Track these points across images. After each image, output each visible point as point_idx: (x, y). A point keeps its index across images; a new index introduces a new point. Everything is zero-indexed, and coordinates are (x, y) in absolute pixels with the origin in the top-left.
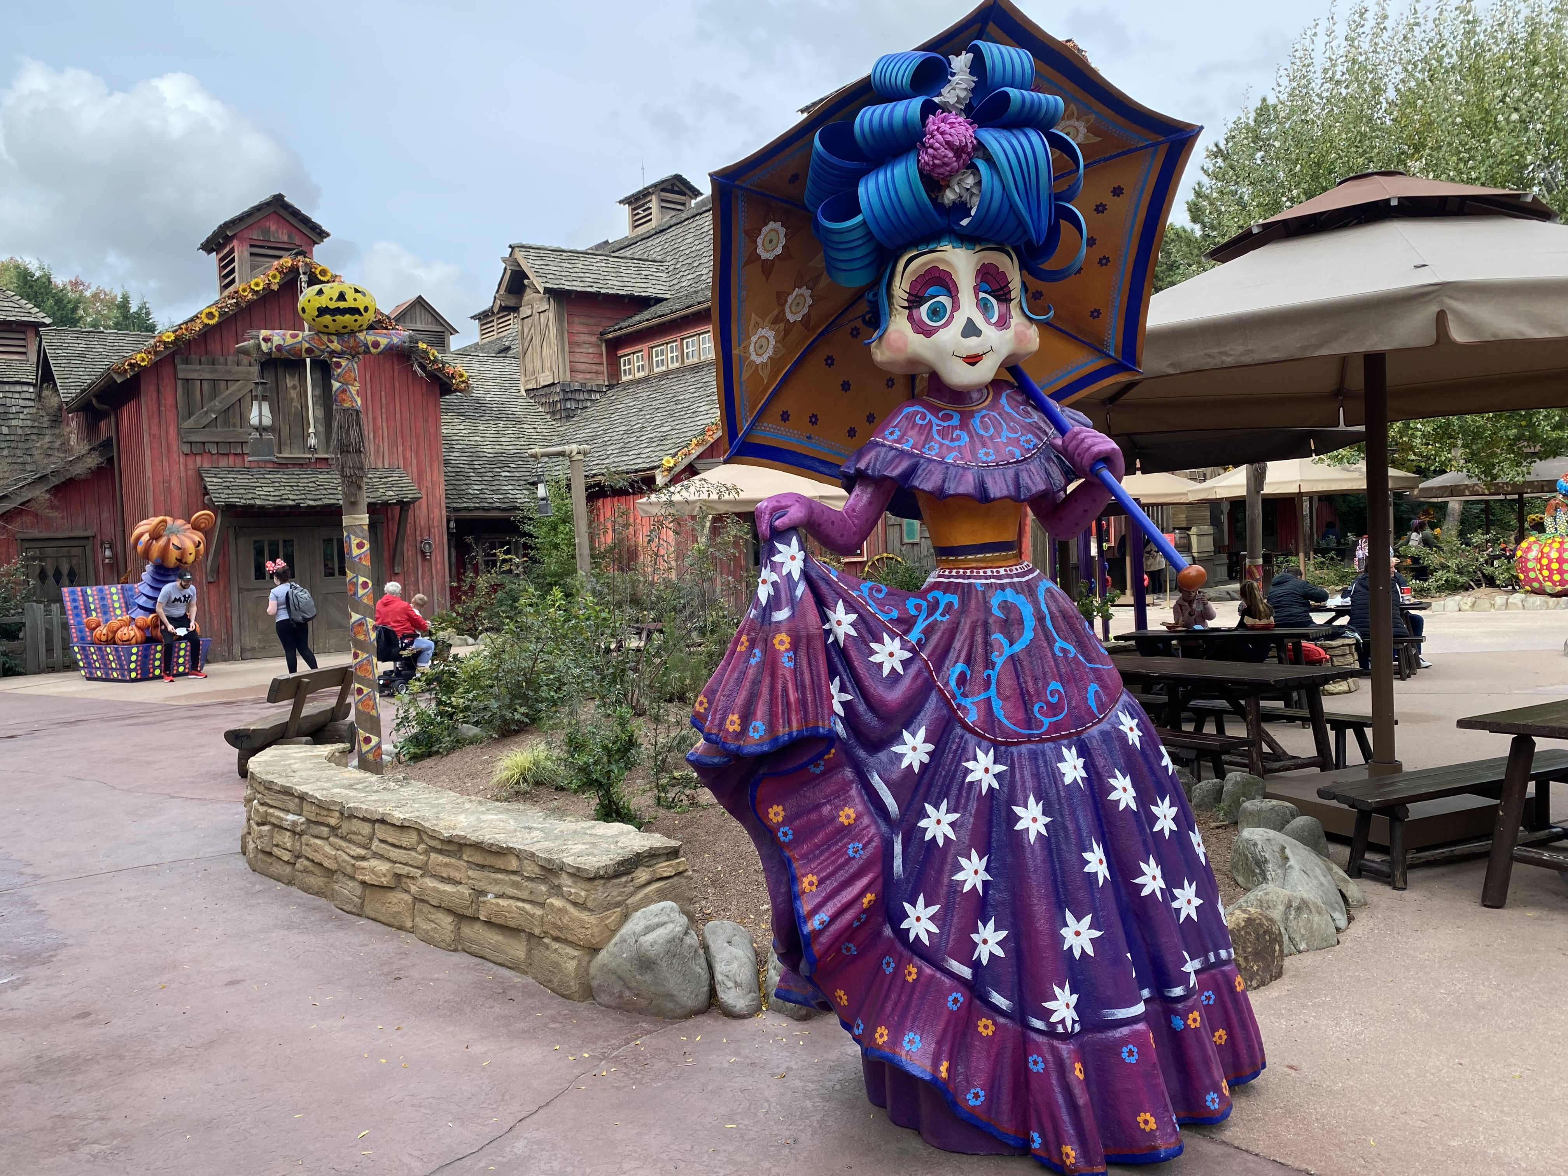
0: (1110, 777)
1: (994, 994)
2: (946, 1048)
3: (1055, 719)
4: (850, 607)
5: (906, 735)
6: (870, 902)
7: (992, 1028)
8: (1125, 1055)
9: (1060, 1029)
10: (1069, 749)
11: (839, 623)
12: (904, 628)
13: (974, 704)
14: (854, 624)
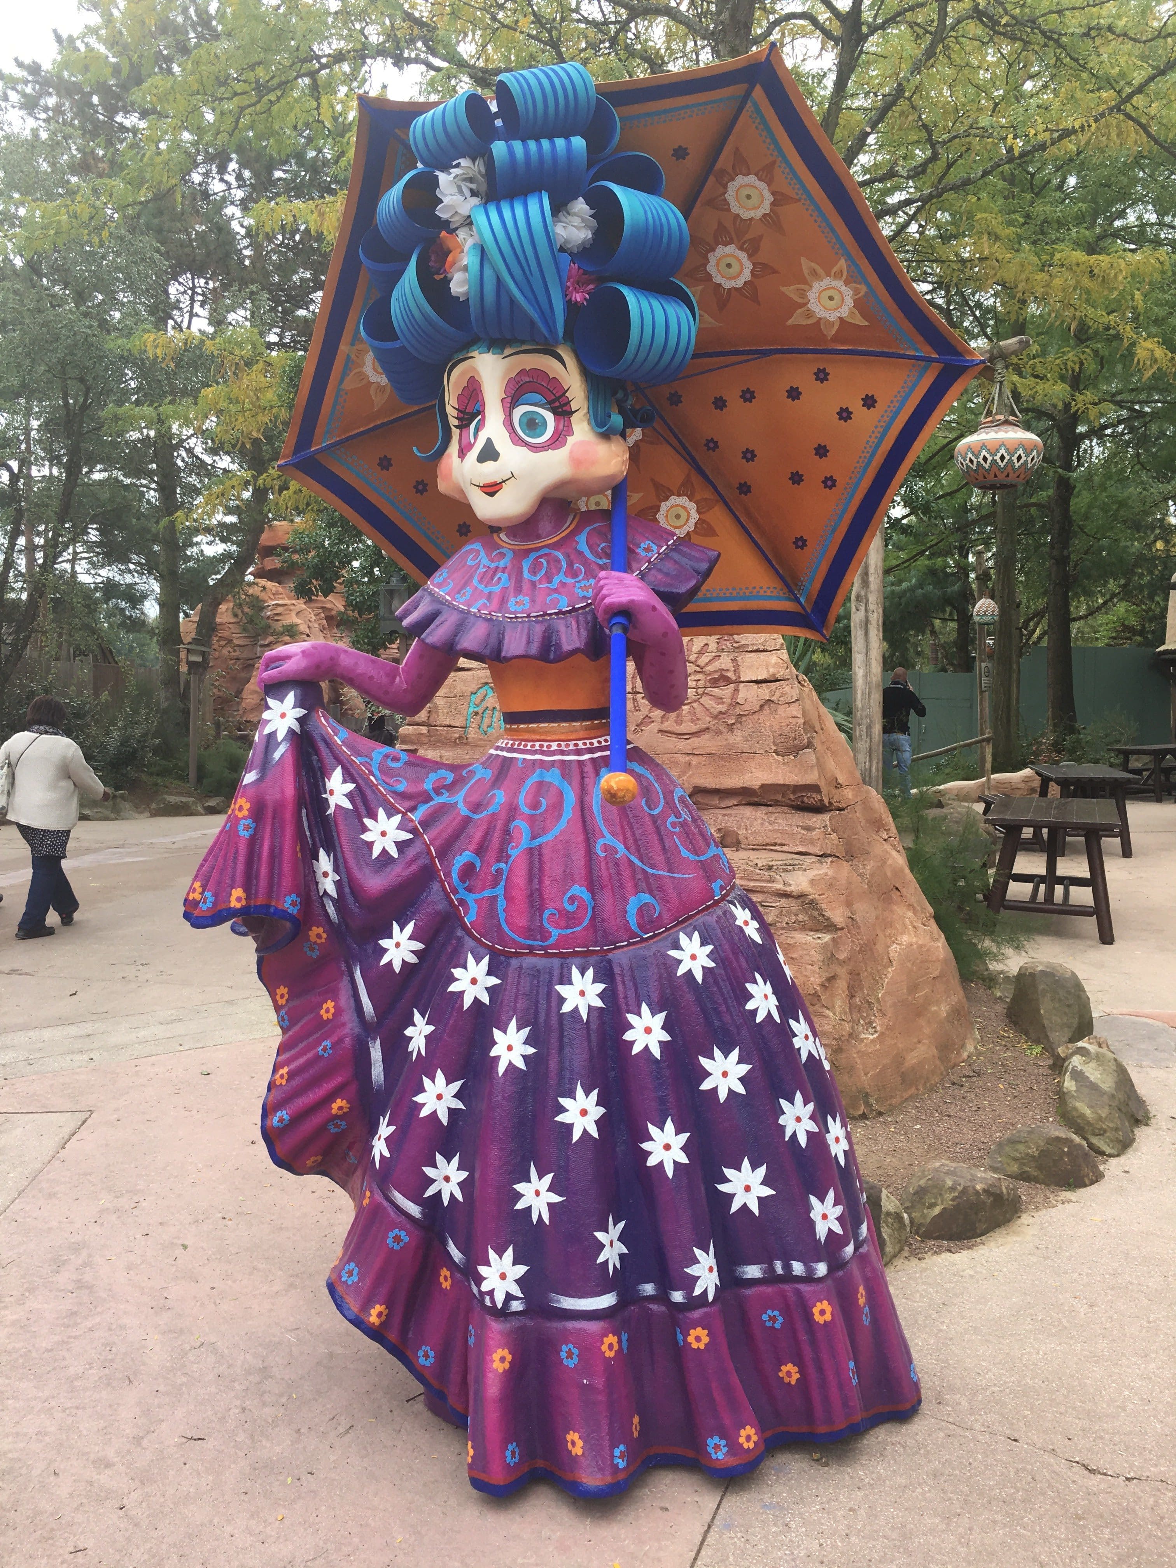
0: (631, 1012)
5: (395, 927)
6: (340, 1108)
7: (449, 1281)
9: (489, 1301)
10: (583, 970)
11: (332, 792)
12: (409, 804)
13: (476, 901)
14: (349, 796)
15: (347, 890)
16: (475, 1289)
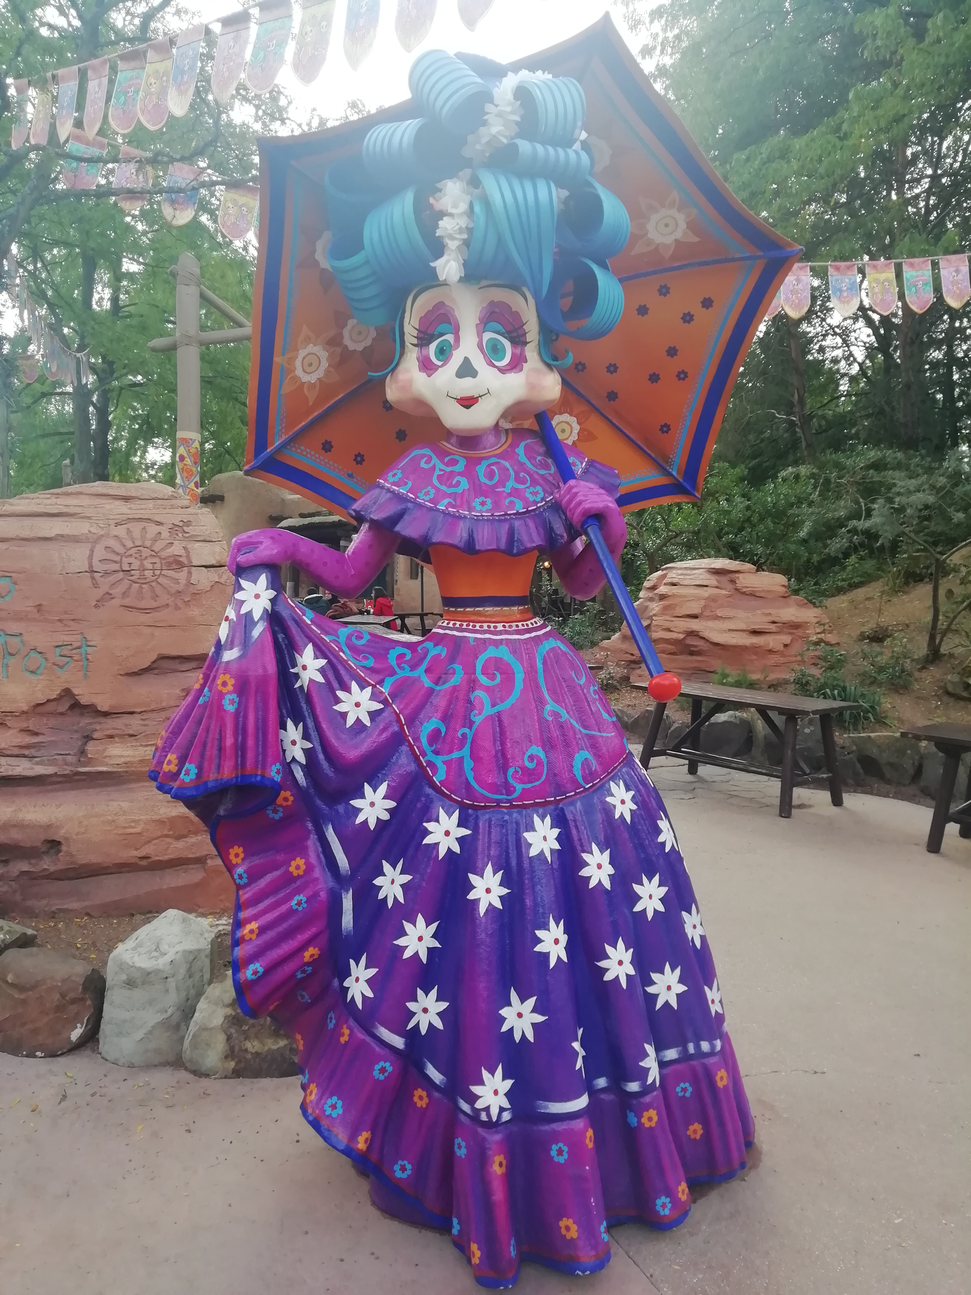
0: (584, 852)
1: (430, 1067)
2: (368, 1119)
3: (529, 786)
4: (320, 652)
5: (367, 788)
6: (312, 956)
7: (426, 1100)
8: (554, 1153)
9: (484, 1117)
10: (543, 818)
11: (304, 668)
12: (379, 677)
13: (445, 763)
14: (322, 671)
15: (321, 756)
16: (465, 1107)
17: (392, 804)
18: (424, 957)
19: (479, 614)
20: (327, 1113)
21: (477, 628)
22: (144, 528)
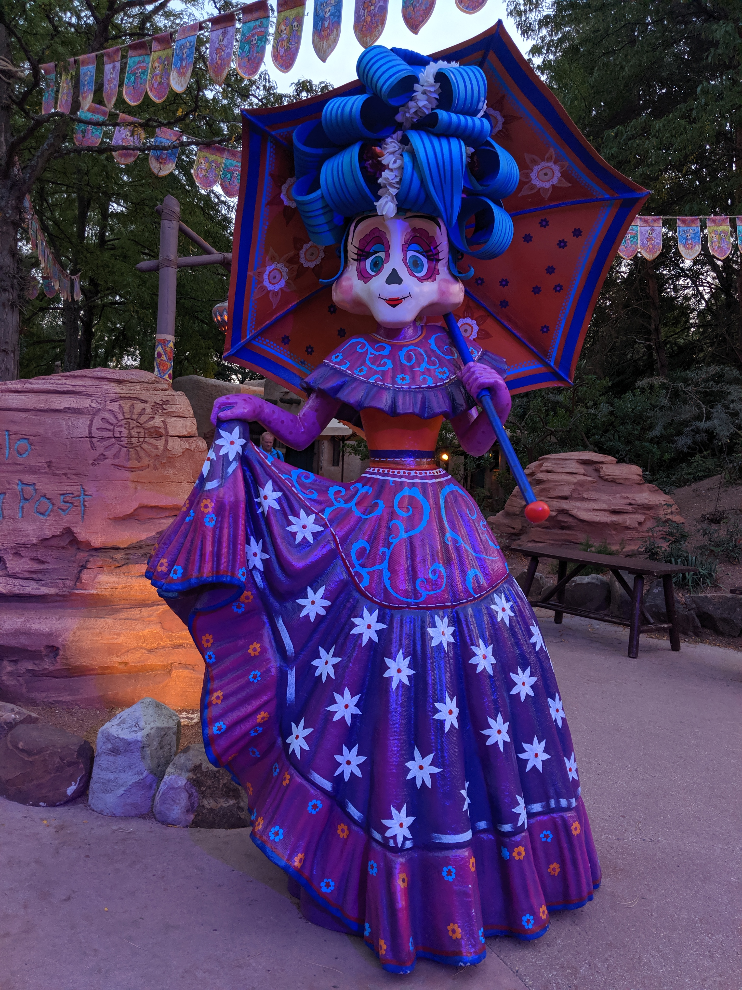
0: (473, 645)
1: (351, 806)
2: (303, 843)
3: (432, 593)
4: (277, 487)
5: (310, 591)
6: (263, 718)
7: (347, 832)
8: (444, 874)
9: (391, 843)
10: (442, 618)
11: (265, 498)
12: (320, 507)
13: (368, 573)
14: (278, 500)
15: (276, 565)
16: (377, 836)
17: (328, 603)
18: (349, 721)
19: (397, 463)
20: (271, 838)
21: (396, 473)
22: (132, 405)
